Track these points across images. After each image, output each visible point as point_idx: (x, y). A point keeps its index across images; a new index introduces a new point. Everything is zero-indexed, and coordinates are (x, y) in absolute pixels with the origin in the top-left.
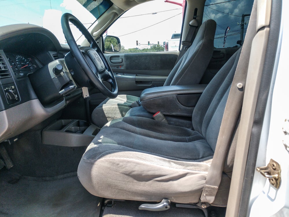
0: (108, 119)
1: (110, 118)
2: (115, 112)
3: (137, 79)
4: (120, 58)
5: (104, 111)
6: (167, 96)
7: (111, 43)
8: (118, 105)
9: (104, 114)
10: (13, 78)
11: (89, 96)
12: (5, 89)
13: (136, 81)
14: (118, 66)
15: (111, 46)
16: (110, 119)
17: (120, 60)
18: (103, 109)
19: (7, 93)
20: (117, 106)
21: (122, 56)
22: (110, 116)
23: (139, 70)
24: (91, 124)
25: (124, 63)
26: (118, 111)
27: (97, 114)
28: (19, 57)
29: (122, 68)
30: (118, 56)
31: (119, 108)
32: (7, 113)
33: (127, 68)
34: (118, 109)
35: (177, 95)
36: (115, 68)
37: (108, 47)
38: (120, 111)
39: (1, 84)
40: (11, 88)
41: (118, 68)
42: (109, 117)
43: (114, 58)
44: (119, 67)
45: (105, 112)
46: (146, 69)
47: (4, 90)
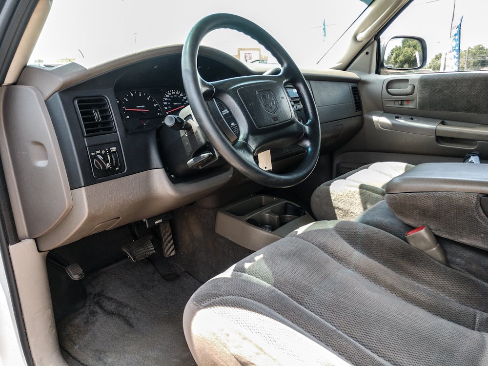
0: (336, 211)
1: (340, 209)
2: (351, 200)
3: (440, 131)
4: (409, 83)
5: (332, 195)
6: (450, 195)
7: (416, 49)
8: (362, 187)
9: (331, 200)
10: (118, 134)
11: (271, 168)
12: (93, 154)
13: (438, 135)
14: (402, 101)
15: (414, 55)
16: (341, 211)
17: (408, 89)
18: (329, 191)
19: (95, 160)
20: (358, 190)
21: (414, 80)
22: (341, 205)
23: (450, 110)
24: (305, 214)
25: (417, 95)
26: (358, 200)
27: (318, 197)
28: (173, 93)
29: (411, 106)
30: (407, 80)
31: (361, 194)
32: (87, 191)
33: (422, 106)
34: (359, 196)
35: (480, 195)
36: (397, 105)
37: (409, 57)
38: (362, 201)
39: (87, 146)
40: (109, 150)
41: (401, 105)
42: (338, 208)
43: (396, 85)
44: (405, 103)
45: (333, 197)
46: (468, 110)
47: (91, 154)
